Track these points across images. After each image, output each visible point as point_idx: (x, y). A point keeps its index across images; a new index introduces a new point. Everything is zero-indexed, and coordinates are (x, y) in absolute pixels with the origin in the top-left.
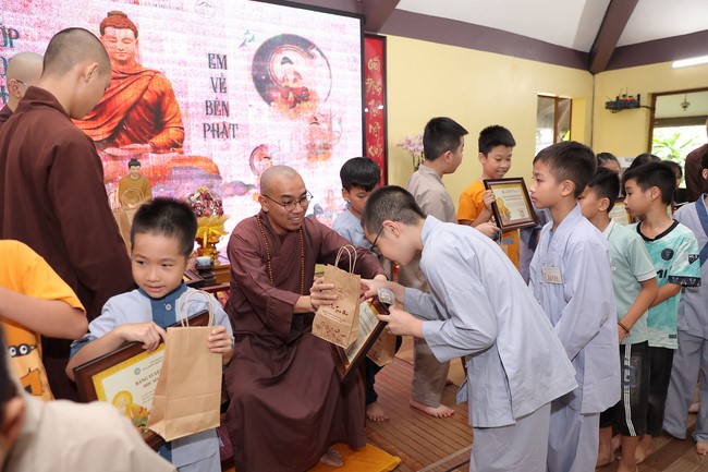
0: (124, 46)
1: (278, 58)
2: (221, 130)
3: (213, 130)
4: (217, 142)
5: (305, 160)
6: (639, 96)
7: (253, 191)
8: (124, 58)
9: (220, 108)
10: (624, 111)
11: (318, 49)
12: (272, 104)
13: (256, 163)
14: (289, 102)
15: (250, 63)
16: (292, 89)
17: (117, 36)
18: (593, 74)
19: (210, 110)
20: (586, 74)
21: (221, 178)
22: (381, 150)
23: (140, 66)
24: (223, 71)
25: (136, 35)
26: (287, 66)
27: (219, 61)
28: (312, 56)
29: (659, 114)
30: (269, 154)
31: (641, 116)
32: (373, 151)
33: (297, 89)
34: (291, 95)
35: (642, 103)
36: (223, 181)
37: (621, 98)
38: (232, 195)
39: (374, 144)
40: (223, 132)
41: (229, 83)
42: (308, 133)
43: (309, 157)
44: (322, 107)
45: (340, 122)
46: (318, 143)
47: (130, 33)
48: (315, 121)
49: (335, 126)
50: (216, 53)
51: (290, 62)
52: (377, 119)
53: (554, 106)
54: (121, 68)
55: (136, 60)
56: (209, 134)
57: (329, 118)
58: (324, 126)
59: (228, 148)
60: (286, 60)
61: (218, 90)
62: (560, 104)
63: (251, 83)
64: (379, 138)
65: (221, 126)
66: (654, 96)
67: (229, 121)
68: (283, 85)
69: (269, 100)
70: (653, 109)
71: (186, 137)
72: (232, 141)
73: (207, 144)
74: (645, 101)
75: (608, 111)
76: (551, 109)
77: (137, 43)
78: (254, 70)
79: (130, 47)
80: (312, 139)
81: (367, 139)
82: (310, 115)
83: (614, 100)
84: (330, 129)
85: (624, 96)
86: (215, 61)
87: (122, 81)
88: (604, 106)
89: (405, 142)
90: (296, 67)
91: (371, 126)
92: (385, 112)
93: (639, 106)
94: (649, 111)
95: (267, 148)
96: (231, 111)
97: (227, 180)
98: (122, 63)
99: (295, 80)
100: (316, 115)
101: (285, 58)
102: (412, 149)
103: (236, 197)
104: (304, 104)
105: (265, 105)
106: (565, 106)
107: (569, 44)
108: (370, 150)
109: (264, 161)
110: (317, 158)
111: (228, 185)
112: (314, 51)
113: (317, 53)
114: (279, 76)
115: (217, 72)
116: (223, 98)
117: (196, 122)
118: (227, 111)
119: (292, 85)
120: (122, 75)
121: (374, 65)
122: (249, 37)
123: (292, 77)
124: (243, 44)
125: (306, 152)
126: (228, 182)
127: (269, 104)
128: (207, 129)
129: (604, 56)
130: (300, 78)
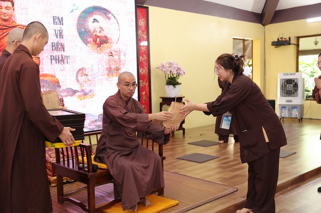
0: (6, 11)
1: (91, 19)
2: (60, 59)
3: (56, 59)
4: (58, 66)
5: (106, 76)
6: (290, 38)
7: (78, 94)
8: (7, 18)
9: (60, 47)
10: (282, 47)
11: (112, 14)
12: (88, 45)
13: (79, 78)
14: (97, 44)
15: (76, 22)
16: (99, 36)
17: (3, 5)
18: (264, 25)
19: (54, 48)
20: (260, 25)
21: (60, 86)
22: (147, 70)
23: (15, 22)
24: (61, 26)
25: (13, 5)
26: (96, 23)
27: (59, 21)
28: (109, 18)
29: (301, 48)
30: (86, 73)
31: (291, 49)
32: (142, 71)
33: (101, 37)
34: (98, 40)
35: (291, 43)
36: (62, 88)
37: (280, 39)
38: (66, 96)
39: (143, 68)
40: (61, 60)
41: (64, 33)
42: (107, 61)
43: (108, 75)
44: (115, 47)
45: (125, 55)
46: (113, 67)
47: (9, 4)
48: (111, 54)
49: (122, 58)
50: (57, 16)
51: (97, 21)
52: (144, 53)
53: (242, 44)
54: (5, 23)
55: (13, 19)
56: (54, 61)
57: (119, 53)
58: (116, 57)
59: (64, 70)
60: (95, 20)
61: (59, 37)
62: (246, 43)
63: (77, 34)
64: (145, 64)
65: (60, 57)
66: (298, 38)
67: (65, 54)
68: (94, 34)
69: (86, 42)
70: (298, 45)
71: (41, 63)
72: (67, 66)
73: (52, 67)
74: (293, 41)
75: (273, 46)
76: (241, 46)
77: (14, 10)
78: (78, 26)
79: (10, 12)
80: (110, 65)
81: (139, 64)
82: (108, 51)
83: (276, 40)
84: (119, 59)
85: (281, 38)
86: (57, 20)
87: (5, 31)
88: (271, 44)
89: (160, 66)
90: (100, 24)
91: (141, 57)
92: (148, 47)
93: (290, 44)
94: (295, 47)
95: (85, 69)
96: (65, 49)
97: (63, 87)
98: (5, 20)
99: (100, 32)
100: (112, 51)
101: (94, 19)
102: (165, 70)
103: (69, 97)
104: (105, 45)
105: (85, 45)
106: (248, 44)
107: (250, 9)
108: (141, 71)
109: (84, 77)
110: (112, 75)
111: (64, 91)
112: (110, 15)
113: (112, 17)
114: (92, 30)
115: (58, 27)
116: (61, 41)
117: (46, 55)
118: (64, 49)
119: (99, 34)
120: (5, 28)
121: (142, 23)
122: (75, 7)
123: (98, 30)
124: (72, 11)
125: (106, 72)
126: (65, 88)
127: (87, 45)
128: (52, 58)
129: (269, 15)
130: (103, 30)
